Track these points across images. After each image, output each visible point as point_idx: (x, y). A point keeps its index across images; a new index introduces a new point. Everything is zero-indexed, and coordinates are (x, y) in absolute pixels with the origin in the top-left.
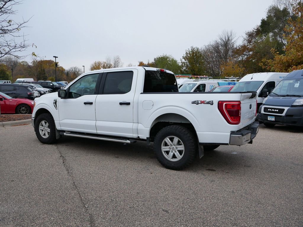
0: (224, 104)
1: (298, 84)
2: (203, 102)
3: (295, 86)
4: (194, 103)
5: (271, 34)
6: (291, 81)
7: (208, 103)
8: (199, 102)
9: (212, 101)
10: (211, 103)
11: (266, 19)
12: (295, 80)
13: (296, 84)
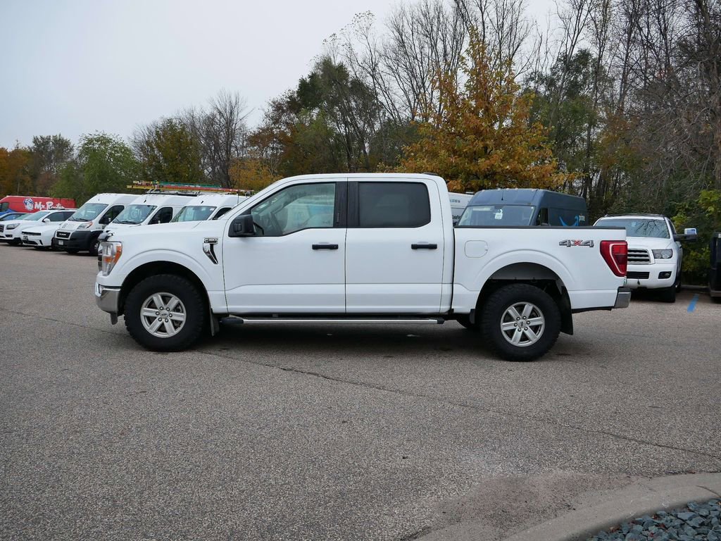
0: (611, 245)
1: (501, 214)
2: (577, 243)
3: (496, 217)
4: (563, 244)
5: (316, 111)
6: (487, 209)
7: (586, 244)
8: (572, 243)
9: (592, 241)
10: (589, 244)
11: (308, 80)
12: (493, 207)
13: (497, 214)
